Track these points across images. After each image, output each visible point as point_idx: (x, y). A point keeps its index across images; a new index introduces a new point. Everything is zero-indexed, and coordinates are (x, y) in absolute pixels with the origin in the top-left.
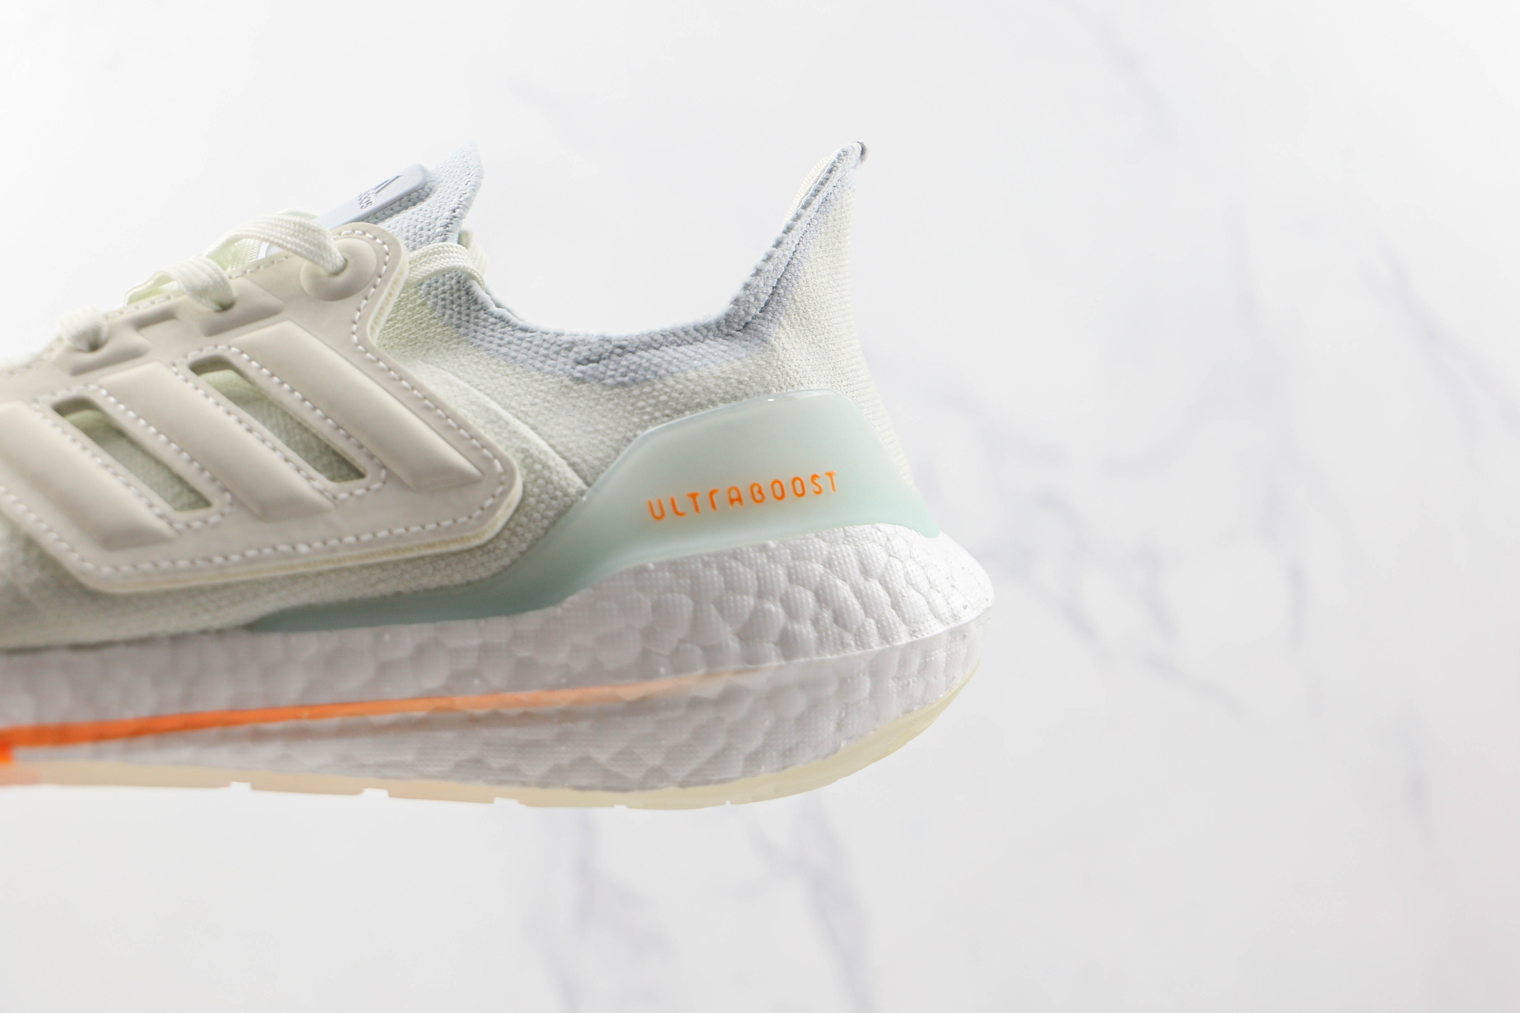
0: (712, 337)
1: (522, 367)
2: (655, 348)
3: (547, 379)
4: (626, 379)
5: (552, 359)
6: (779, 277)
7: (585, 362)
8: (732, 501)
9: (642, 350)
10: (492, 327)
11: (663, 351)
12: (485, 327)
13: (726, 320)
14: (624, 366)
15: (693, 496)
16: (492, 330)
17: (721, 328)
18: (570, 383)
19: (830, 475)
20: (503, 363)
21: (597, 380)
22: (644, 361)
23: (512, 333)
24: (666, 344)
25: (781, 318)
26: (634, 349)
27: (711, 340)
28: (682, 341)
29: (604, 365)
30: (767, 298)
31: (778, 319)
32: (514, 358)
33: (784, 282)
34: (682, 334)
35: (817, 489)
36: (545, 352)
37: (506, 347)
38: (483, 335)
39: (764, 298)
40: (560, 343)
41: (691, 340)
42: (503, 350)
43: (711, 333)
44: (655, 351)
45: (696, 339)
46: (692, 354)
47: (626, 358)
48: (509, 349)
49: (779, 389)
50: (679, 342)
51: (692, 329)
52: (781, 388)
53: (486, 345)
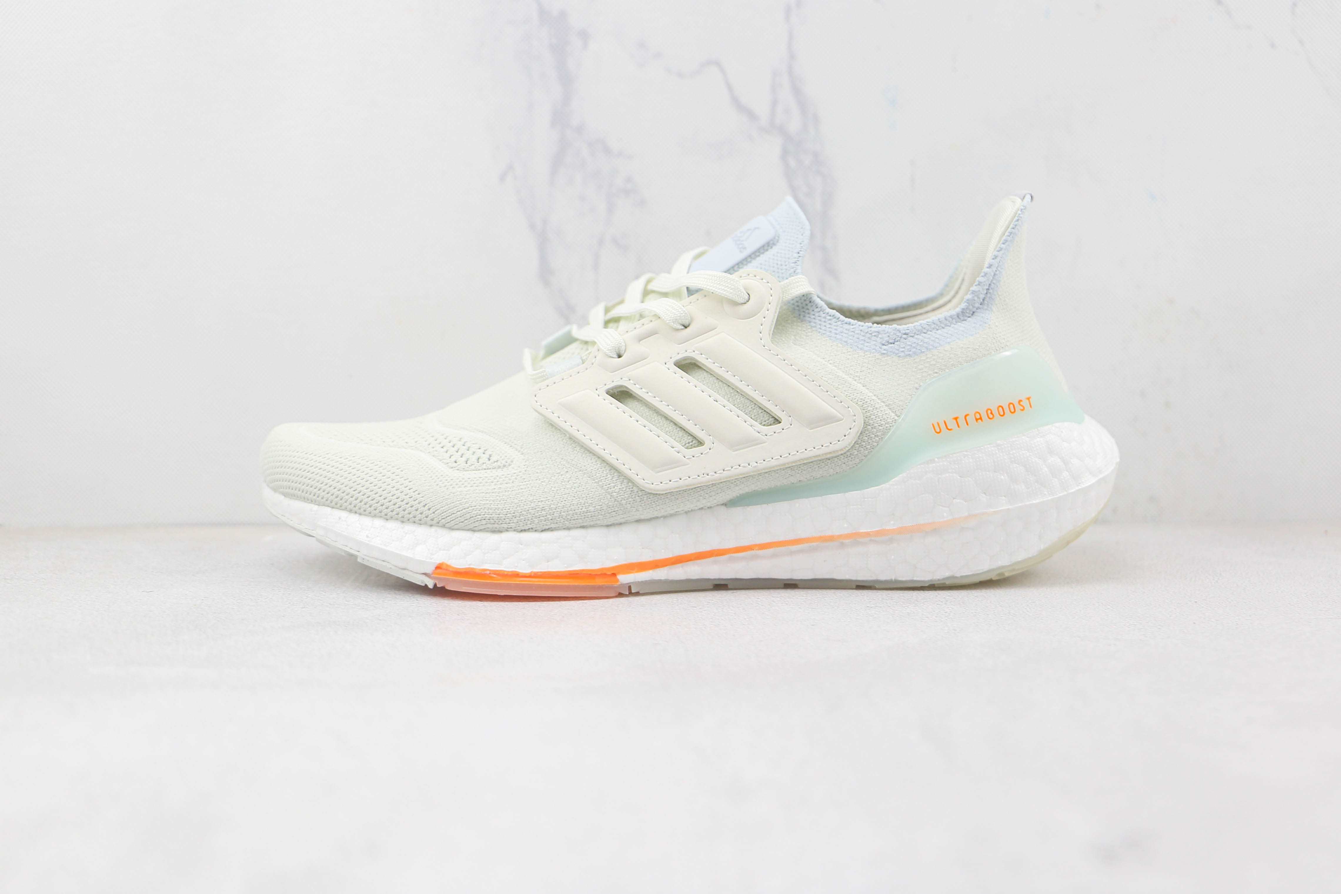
0: (955, 323)
1: (851, 348)
2: (924, 333)
3: (867, 355)
4: (910, 353)
5: (868, 342)
6: (990, 283)
7: (887, 343)
8: (977, 420)
9: (917, 335)
10: (829, 322)
11: (929, 334)
12: (825, 322)
13: (962, 312)
14: (909, 345)
15: (956, 419)
16: (830, 324)
17: (960, 317)
18: (880, 357)
19: (1028, 399)
20: (839, 345)
21: (895, 354)
22: (920, 341)
23: (842, 326)
24: (930, 329)
25: (992, 307)
26: (913, 334)
27: (955, 324)
28: (939, 327)
29: (898, 345)
30: (984, 296)
31: (991, 308)
32: (846, 342)
33: (993, 286)
34: (939, 323)
35: (1022, 408)
36: (863, 338)
37: (840, 335)
38: (825, 327)
39: (982, 296)
40: (870, 332)
41: (944, 326)
42: (838, 336)
43: (954, 321)
44: (925, 334)
45: (946, 325)
46: (946, 335)
47: (909, 340)
48: (842, 336)
49: (996, 351)
50: (937, 327)
51: (944, 319)
52: (997, 350)
53: (828, 333)
